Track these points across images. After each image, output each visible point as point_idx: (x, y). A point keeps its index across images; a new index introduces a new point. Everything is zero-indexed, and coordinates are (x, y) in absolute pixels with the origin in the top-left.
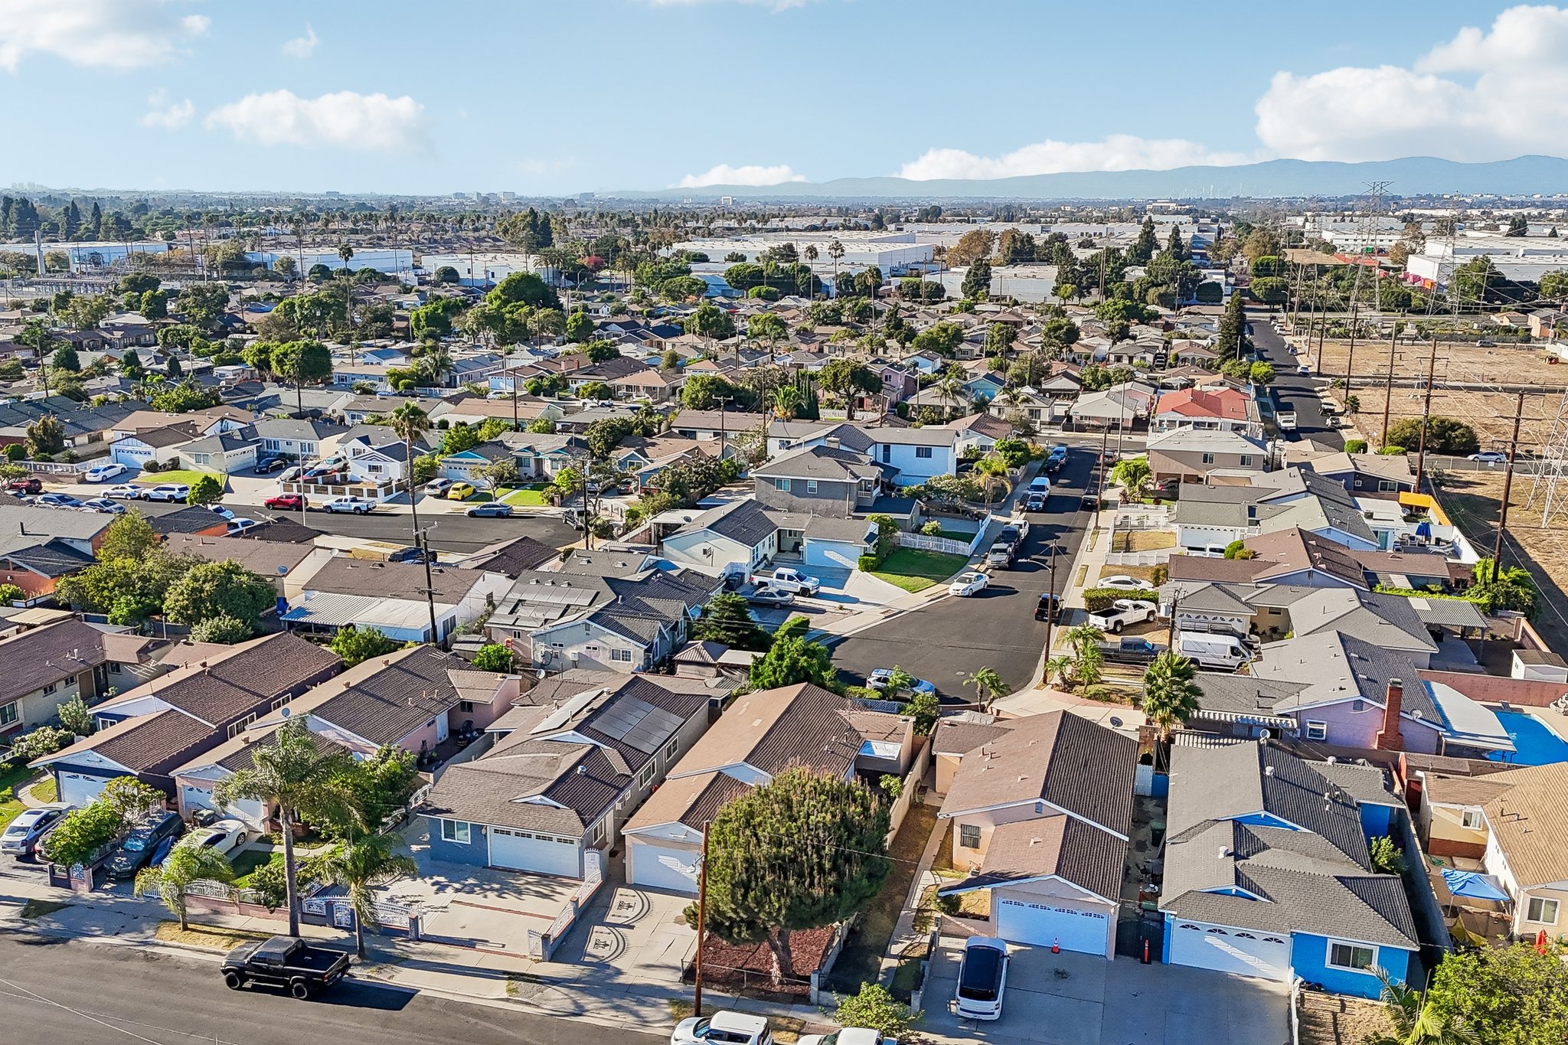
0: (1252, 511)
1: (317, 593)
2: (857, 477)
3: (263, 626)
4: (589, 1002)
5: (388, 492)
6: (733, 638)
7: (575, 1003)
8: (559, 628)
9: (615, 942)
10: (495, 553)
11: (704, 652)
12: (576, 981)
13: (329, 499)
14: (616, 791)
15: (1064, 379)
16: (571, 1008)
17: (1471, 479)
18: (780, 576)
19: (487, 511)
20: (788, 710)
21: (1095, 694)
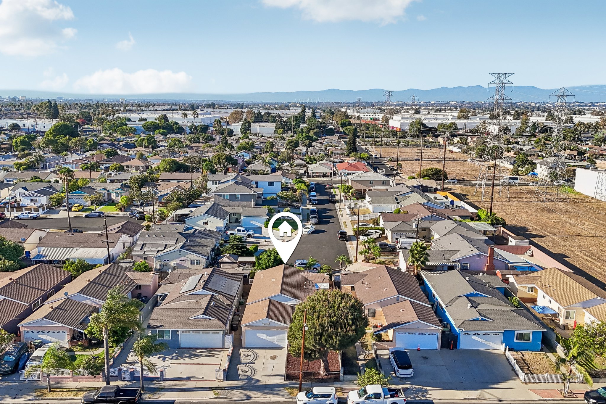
0: (396, 199)
1: (44, 248)
2: (256, 192)
3: (23, 263)
4: (251, 393)
5: (43, 209)
6: (239, 252)
7: (246, 395)
8: (167, 253)
9: (250, 369)
10: (119, 227)
11: (231, 258)
12: (242, 387)
13: (16, 214)
14: (229, 311)
15: (300, 160)
16: (244, 397)
17: (450, 188)
18: (239, 230)
19: (93, 215)
20: (284, 275)
21: (380, 262)
